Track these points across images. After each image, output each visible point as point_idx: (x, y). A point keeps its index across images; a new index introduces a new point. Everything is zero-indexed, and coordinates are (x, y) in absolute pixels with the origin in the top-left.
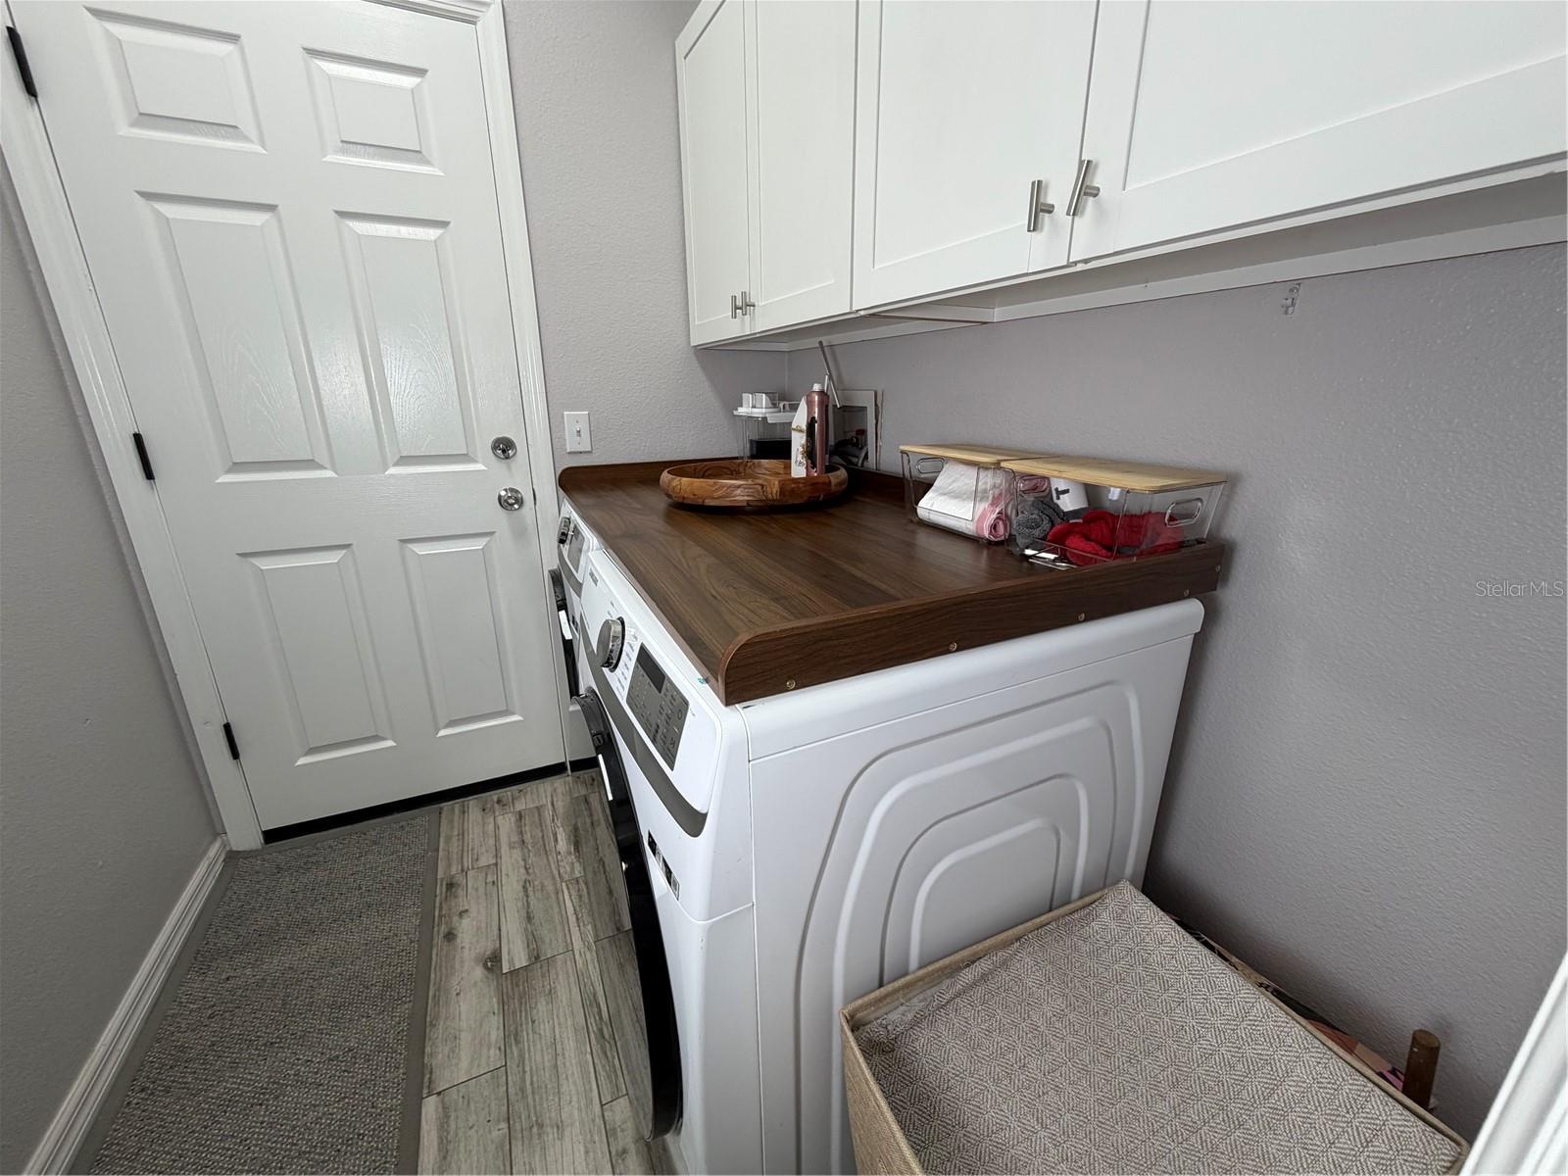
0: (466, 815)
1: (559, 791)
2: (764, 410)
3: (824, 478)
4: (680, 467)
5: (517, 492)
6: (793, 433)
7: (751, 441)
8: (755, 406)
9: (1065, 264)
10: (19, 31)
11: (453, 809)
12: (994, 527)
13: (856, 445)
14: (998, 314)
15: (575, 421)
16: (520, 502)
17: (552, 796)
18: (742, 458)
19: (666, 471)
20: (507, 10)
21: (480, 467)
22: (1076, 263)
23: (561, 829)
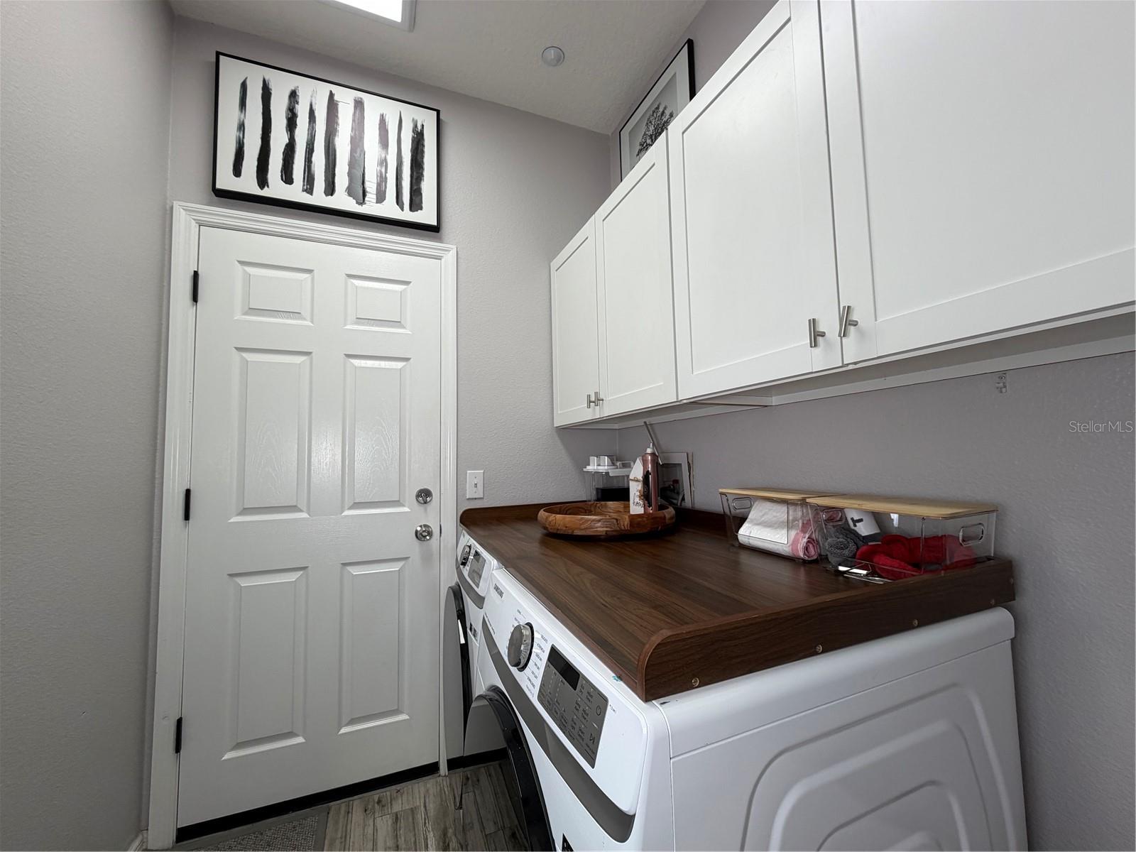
0: (350, 815)
1: (431, 792)
2: (606, 467)
3: (660, 513)
4: (552, 507)
5: (428, 526)
6: (631, 482)
7: (597, 489)
8: (599, 465)
9: (841, 365)
10: (200, 272)
11: (340, 809)
12: (806, 548)
13: (673, 490)
14: (775, 400)
15: (474, 476)
16: (430, 534)
17: (425, 797)
18: (590, 501)
19: (542, 510)
20: (459, 253)
21: (406, 509)
22: (848, 365)
23: (432, 833)
